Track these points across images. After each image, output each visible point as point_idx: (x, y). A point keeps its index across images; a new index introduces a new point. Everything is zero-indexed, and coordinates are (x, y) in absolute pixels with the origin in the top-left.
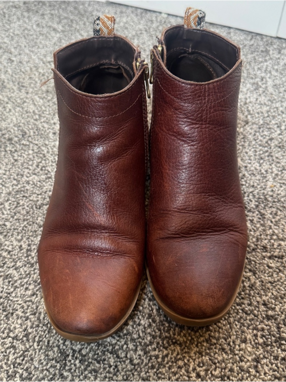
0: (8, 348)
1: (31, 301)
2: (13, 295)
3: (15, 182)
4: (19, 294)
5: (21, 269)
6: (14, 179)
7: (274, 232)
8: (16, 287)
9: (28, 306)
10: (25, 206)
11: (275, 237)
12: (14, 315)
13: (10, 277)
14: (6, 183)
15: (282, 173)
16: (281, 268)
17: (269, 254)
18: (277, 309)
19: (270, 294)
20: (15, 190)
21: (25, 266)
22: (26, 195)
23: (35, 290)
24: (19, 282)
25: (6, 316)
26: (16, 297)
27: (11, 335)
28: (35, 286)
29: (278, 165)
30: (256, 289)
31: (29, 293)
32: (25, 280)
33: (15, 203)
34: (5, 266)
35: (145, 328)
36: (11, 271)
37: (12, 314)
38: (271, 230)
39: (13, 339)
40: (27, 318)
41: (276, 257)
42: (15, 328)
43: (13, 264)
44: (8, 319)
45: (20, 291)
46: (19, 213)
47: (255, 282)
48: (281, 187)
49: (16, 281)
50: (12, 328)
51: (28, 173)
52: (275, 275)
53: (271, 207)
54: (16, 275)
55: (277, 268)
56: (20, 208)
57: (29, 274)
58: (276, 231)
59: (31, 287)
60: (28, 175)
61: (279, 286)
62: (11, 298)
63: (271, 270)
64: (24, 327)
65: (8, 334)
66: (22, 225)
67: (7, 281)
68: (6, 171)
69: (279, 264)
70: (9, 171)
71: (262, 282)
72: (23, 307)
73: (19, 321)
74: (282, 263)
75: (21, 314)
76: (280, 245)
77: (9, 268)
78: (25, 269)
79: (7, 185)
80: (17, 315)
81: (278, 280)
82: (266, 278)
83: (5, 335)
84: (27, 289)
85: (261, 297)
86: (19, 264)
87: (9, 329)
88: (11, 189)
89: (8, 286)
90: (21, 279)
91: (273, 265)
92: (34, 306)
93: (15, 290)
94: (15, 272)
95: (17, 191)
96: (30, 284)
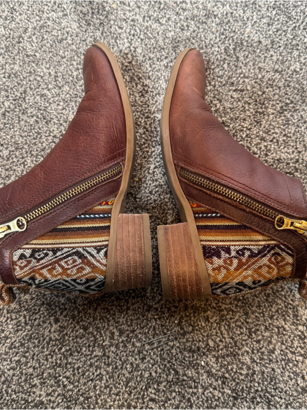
0: (50, 143)
1: (62, 113)
2: (49, 108)
3: (38, 18)
4: (53, 108)
5: (53, 91)
6: (37, 15)
7: (242, 71)
8: (50, 103)
9: (61, 117)
10: (49, 41)
11: (242, 75)
12: (52, 122)
13: (45, 96)
14: (30, 18)
15: (260, 21)
16: (240, 99)
17: (234, 88)
18: (231, 126)
19: (228, 116)
20: (39, 26)
21: (55, 88)
22: (48, 30)
23: (64, 106)
24: (52, 99)
25: (46, 122)
26: (51, 110)
27: (51, 134)
28: (64, 103)
29: (259, 13)
30: (219, 112)
31: (60, 107)
32: (57, 99)
33: (41, 37)
34: (40, 87)
35: (141, 134)
36: (46, 91)
37: (50, 121)
38: (240, 70)
39: (53, 137)
40: (61, 125)
41: (239, 90)
42: (53, 130)
43: (46, 86)
44: (48, 124)
45: (54, 106)
46: (45, 46)
47: (219, 108)
48: (256, 33)
49: (50, 99)
50: (51, 130)
51: (48, 10)
52: (235, 104)
53: (244, 51)
54: (49, 94)
55: (238, 98)
56: (45, 41)
57: (59, 94)
58: (244, 71)
59: (61, 103)
60: (48, 12)
61: (235, 111)
62: (48, 111)
63: (233, 100)
64: (60, 130)
65: (49, 134)
66: (49, 56)
67: (42, 98)
68: (29, 7)
69: (239, 96)
70: (31, 7)
71: (225, 108)
72: (57, 117)
73: (56, 126)
74: (242, 95)
75: (56, 122)
76: (244, 82)
77: (43, 89)
78: (56, 90)
79: (32, 21)
80: (54, 122)
81: (236, 107)
82: (228, 105)
83: (47, 134)
84: (58, 105)
85: (221, 118)
86: (50, 86)
87: (50, 131)
88: (35, 25)
89: (44, 102)
90: (53, 97)
91: (235, 96)
92: (65, 117)
93: (50, 105)
94: (48, 92)
95: (41, 27)
96: (60, 102)
